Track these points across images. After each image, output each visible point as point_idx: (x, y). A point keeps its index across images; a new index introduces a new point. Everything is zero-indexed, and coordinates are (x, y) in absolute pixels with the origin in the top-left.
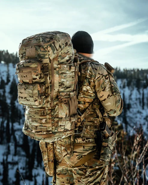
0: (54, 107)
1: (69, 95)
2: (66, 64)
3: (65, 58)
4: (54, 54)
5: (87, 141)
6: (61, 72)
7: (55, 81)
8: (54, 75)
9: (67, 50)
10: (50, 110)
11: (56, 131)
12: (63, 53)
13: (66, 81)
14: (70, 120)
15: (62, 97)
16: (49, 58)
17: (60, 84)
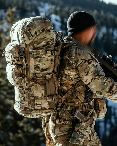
0: (30, 88)
1: (45, 77)
2: (41, 49)
3: (41, 43)
4: (29, 40)
5: (64, 123)
6: (36, 56)
7: (31, 64)
8: (30, 58)
9: (44, 36)
10: (27, 89)
11: (32, 108)
12: (39, 39)
13: (42, 64)
14: (47, 100)
15: (39, 79)
16: (25, 43)
17: (35, 67)
